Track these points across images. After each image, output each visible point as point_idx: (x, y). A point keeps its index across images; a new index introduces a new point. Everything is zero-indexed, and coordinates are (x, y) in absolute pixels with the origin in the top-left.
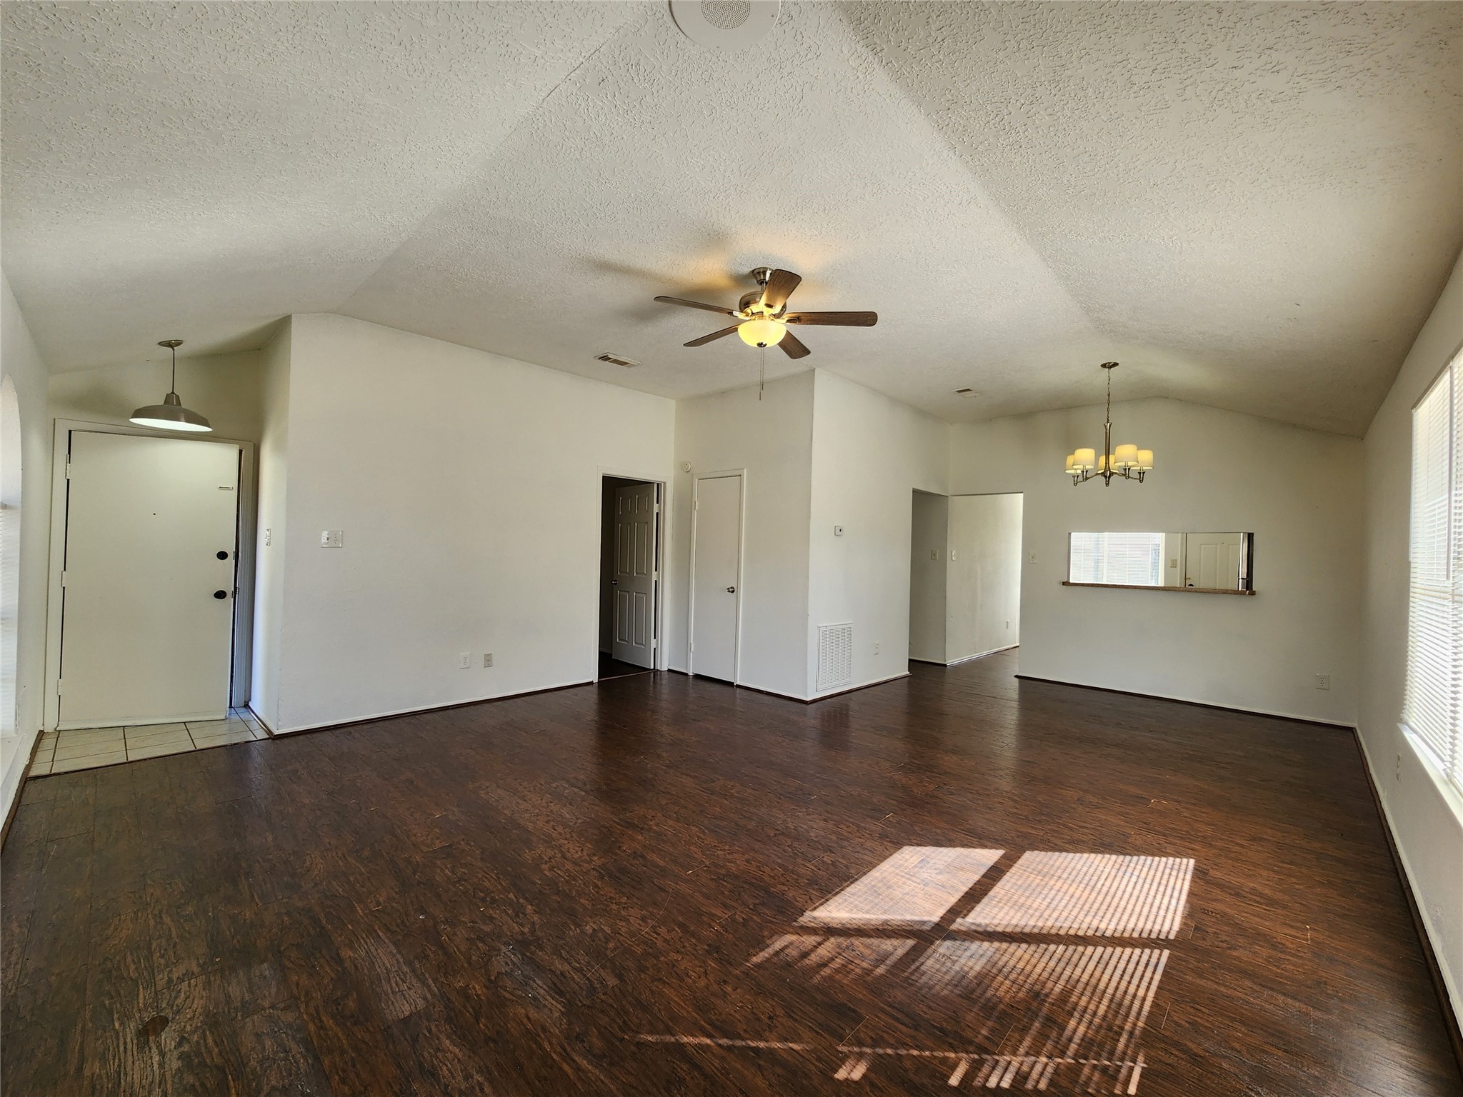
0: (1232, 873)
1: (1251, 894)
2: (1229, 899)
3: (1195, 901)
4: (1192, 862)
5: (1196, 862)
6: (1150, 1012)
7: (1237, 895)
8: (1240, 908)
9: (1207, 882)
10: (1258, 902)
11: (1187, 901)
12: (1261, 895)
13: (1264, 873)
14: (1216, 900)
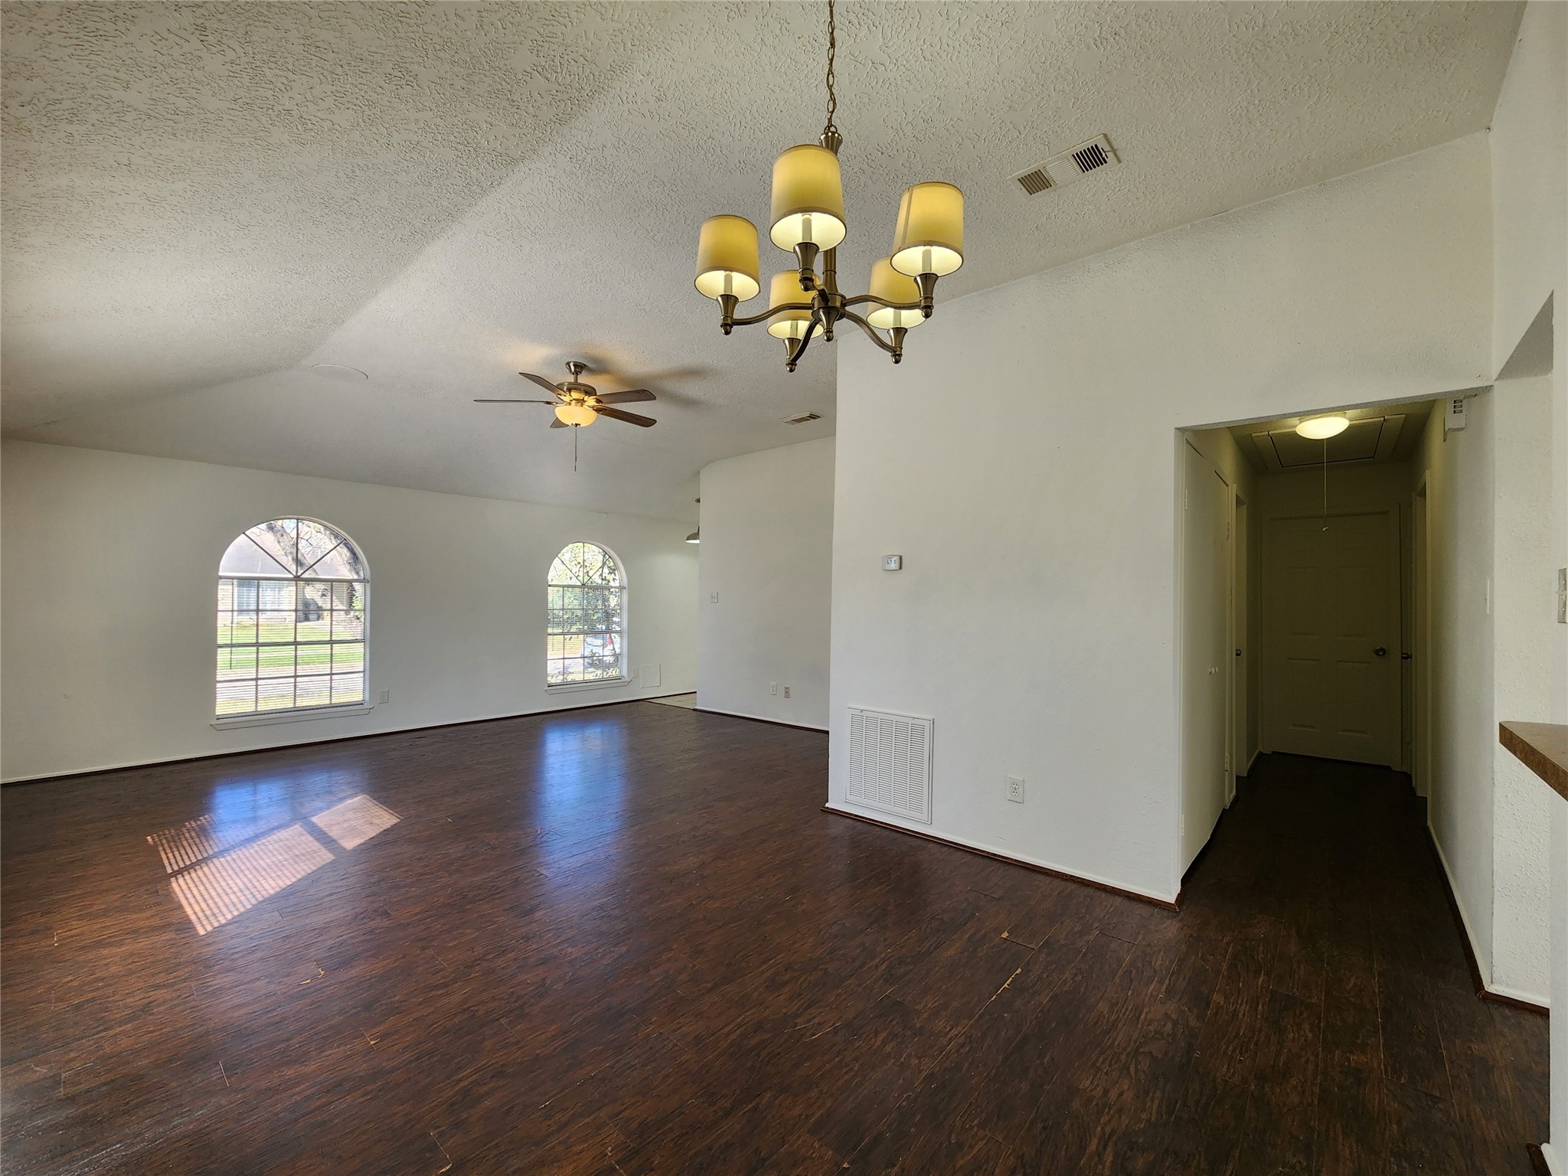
0: (151, 946)
1: (121, 940)
2: (141, 924)
3: (171, 906)
4: (202, 932)
5: (198, 933)
6: (160, 855)
7: (135, 931)
8: (128, 923)
9: (170, 924)
10: (112, 936)
11: (179, 902)
12: (110, 945)
13: (113, 969)
14: (153, 916)
